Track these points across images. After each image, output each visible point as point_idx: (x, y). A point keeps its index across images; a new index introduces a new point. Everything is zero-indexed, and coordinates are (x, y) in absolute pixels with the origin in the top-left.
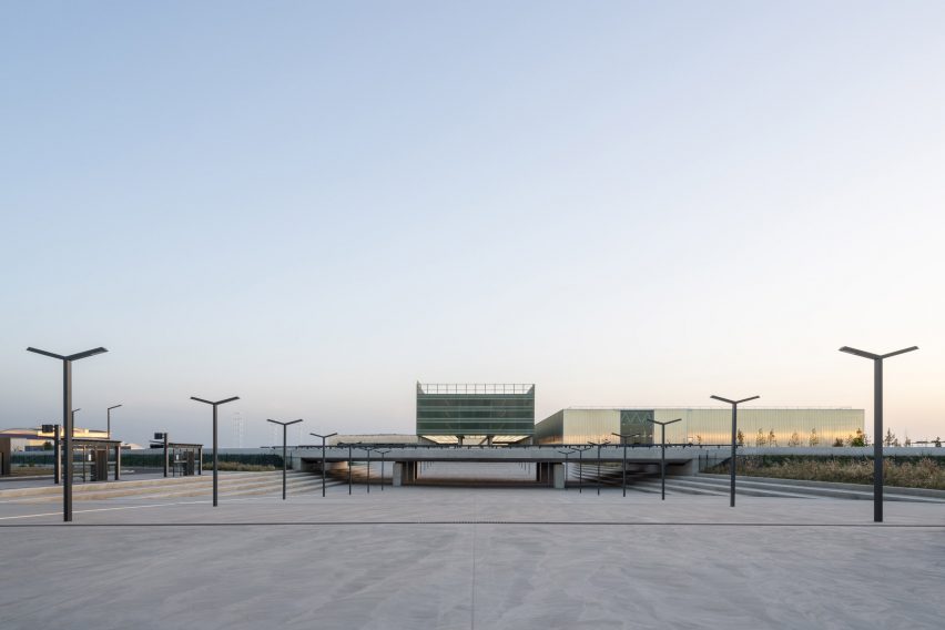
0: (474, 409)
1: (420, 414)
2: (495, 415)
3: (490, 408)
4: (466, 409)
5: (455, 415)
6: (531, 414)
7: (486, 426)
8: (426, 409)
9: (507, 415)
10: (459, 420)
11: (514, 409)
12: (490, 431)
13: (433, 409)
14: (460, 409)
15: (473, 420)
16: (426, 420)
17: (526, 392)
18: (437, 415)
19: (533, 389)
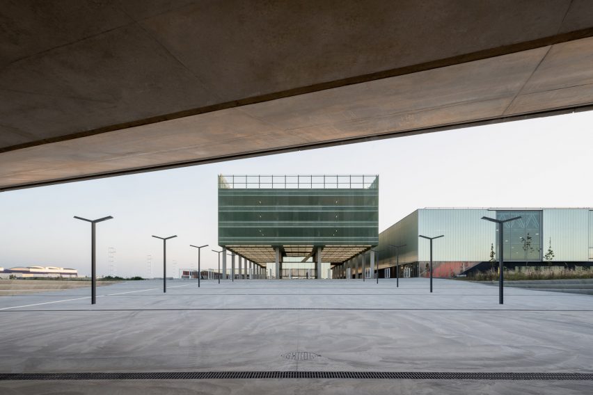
0: (297, 209)
1: (223, 216)
2: (324, 217)
3: (318, 208)
4: (285, 209)
5: (270, 217)
6: (373, 216)
7: (315, 232)
8: (231, 209)
9: (342, 217)
10: (277, 224)
11: (350, 209)
12: (319, 240)
13: (241, 208)
14: (278, 208)
15: (296, 224)
16: (231, 224)
17: (367, 186)
18: (247, 216)
19: (376, 182)
